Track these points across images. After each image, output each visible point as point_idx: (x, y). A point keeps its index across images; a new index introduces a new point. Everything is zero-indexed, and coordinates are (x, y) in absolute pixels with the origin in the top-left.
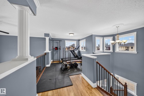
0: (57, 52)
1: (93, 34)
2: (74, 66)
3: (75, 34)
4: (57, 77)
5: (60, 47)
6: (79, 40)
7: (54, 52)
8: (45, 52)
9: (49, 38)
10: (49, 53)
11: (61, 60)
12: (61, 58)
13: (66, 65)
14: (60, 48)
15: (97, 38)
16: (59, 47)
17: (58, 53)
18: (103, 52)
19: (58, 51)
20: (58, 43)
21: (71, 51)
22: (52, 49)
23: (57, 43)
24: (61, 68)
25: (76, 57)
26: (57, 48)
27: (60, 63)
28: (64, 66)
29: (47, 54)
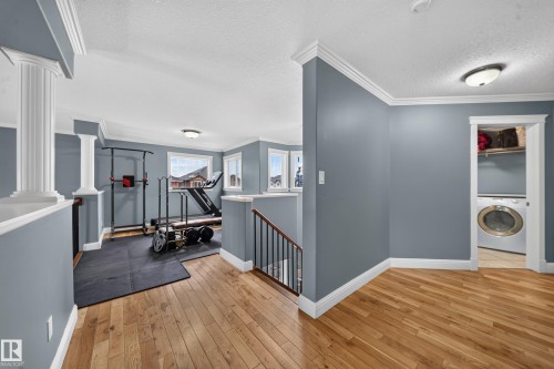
0: (132, 197)
1: (261, 139)
2: (199, 239)
3: (204, 134)
4: (136, 270)
5: (145, 174)
6: (222, 154)
7: (119, 197)
8: (80, 192)
9: (95, 138)
10: (96, 196)
11: (148, 225)
12: (148, 218)
13: (171, 236)
14: (145, 182)
15: (272, 153)
16: (140, 177)
17: (135, 200)
18: (289, 191)
19: (135, 193)
20: (135, 159)
21: (191, 191)
22: (110, 182)
23: (131, 162)
24: (152, 248)
25: (210, 213)
26: (129, 181)
27: (146, 235)
28: (161, 237)
29: (85, 202)
